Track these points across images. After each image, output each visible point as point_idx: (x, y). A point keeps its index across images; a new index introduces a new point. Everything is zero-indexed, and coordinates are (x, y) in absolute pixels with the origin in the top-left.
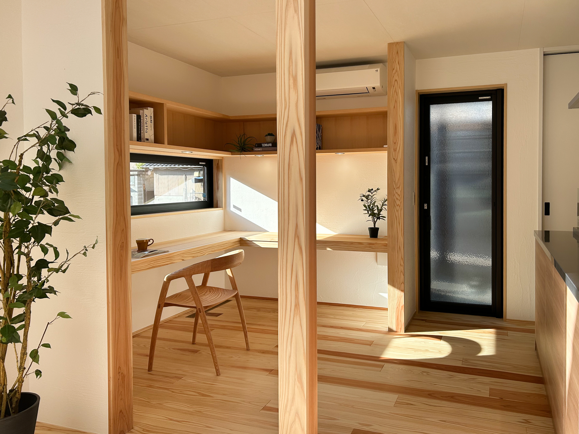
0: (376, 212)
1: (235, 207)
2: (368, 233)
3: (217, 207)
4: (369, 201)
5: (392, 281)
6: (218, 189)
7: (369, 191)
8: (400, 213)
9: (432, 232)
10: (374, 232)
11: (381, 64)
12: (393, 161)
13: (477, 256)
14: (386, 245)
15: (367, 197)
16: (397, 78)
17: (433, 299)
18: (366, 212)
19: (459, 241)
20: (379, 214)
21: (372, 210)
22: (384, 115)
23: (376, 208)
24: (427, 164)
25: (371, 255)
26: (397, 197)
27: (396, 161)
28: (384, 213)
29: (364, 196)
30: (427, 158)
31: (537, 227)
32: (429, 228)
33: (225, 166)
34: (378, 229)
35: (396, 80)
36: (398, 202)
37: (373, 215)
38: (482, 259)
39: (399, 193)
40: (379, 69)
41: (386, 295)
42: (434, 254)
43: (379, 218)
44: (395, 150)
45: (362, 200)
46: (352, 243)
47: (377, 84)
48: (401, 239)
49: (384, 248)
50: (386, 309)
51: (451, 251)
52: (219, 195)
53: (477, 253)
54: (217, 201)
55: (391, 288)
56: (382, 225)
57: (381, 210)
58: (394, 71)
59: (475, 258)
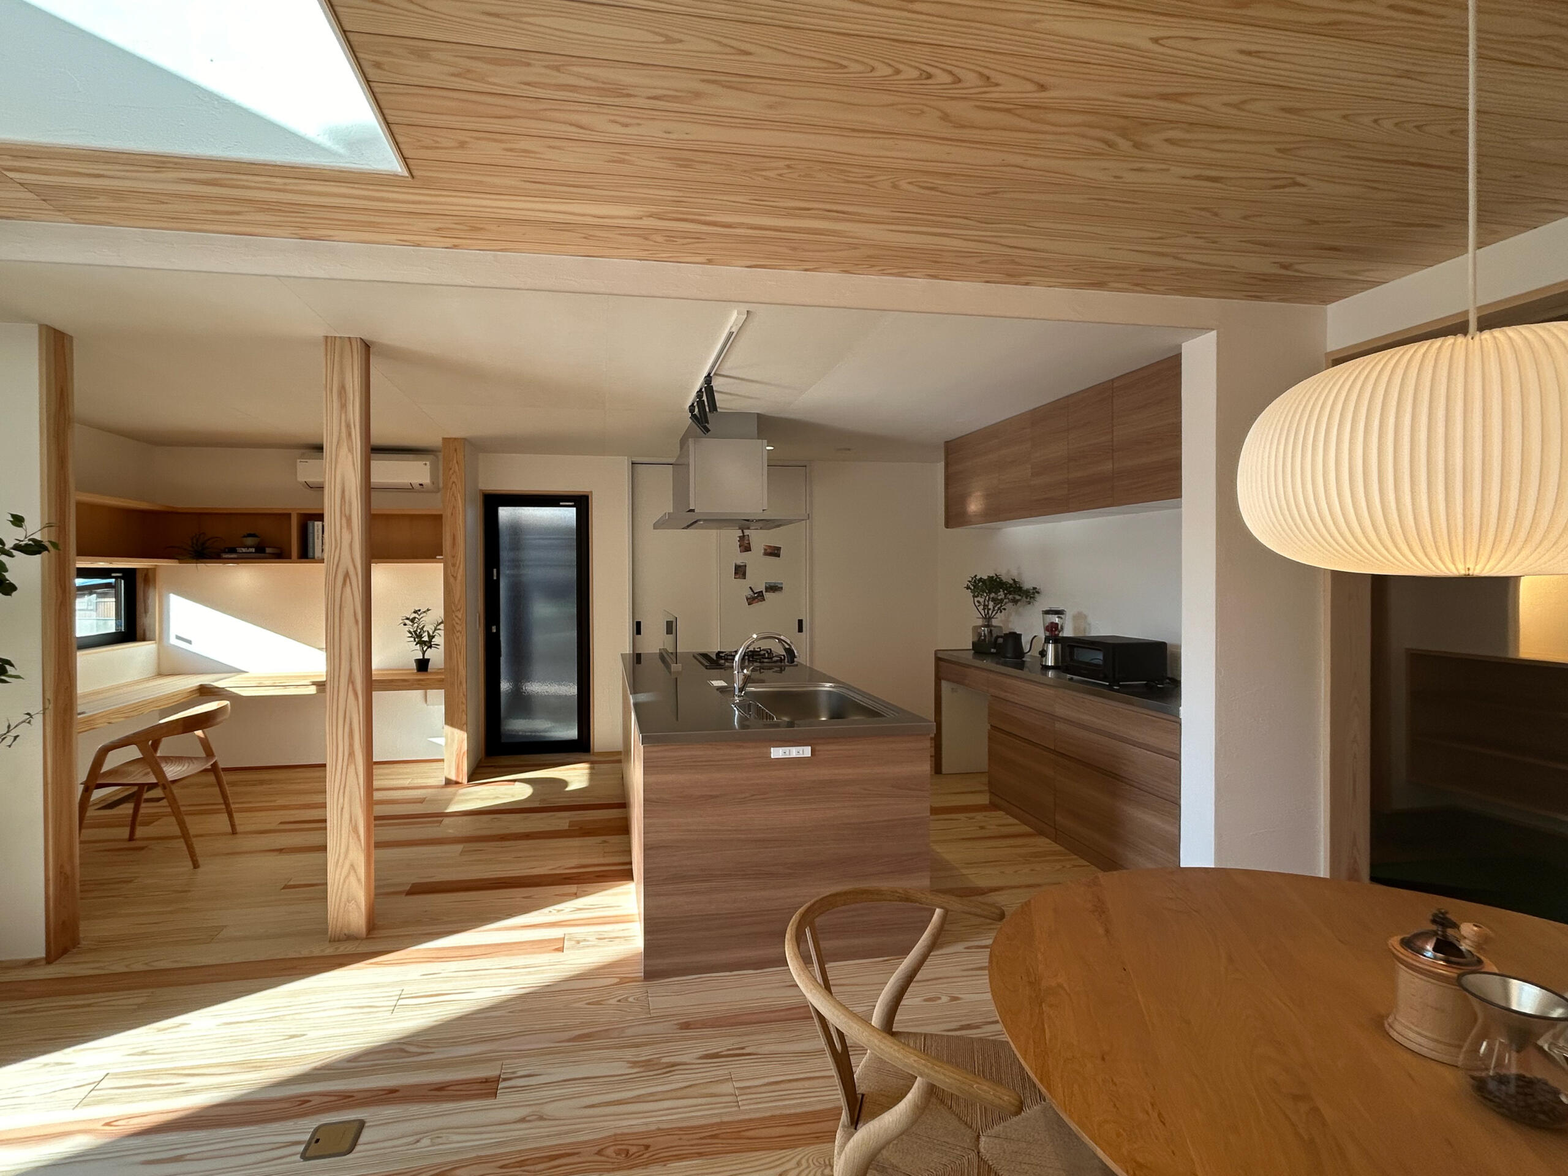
0: (426, 639)
1: (178, 638)
2: (414, 666)
3: (144, 640)
4: (416, 625)
5: (451, 720)
6: (146, 612)
7: (415, 612)
8: (461, 640)
9: (503, 659)
10: (423, 665)
11: (431, 457)
12: (452, 580)
13: (559, 685)
14: (442, 680)
15: (413, 620)
16: (455, 480)
17: (503, 740)
18: (412, 639)
19: (538, 667)
20: (430, 641)
21: (420, 636)
22: (437, 519)
23: (426, 634)
24: (495, 578)
25: (418, 694)
26: (458, 622)
27: (455, 578)
28: (439, 640)
29: (408, 619)
30: (495, 570)
31: (628, 650)
32: (499, 655)
33: (161, 577)
34: (428, 660)
35: (454, 482)
36: (458, 628)
37: (421, 643)
38: (565, 688)
39: (460, 616)
40: (428, 463)
41: (441, 741)
42: (505, 686)
43: (430, 647)
44: (454, 565)
45: (405, 625)
46: (392, 681)
47: (426, 480)
48: (463, 672)
49: (439, 684)
50: (442, 760)
51: (528, 680)
52: (149, 620)
53: (560, 680)
54: (144, 631)
55: (448, 729)
56: (436, 656)
57: (433, 637)
58: (451, 472)
59: (557, 687)
